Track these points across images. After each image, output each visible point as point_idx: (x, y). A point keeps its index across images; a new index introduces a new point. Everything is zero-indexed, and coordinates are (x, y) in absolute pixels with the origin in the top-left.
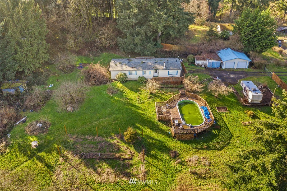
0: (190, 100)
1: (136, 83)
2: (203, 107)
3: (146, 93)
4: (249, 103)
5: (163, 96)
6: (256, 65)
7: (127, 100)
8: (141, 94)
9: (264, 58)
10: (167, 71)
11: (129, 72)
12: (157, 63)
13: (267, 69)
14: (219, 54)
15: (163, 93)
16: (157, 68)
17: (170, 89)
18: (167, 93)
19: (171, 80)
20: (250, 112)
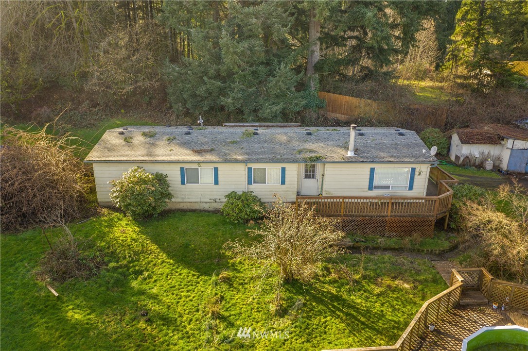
1: (215, 225)
3: (259, 277)
5: (357, 299)
7: (142, 325)
8: (231, 285)
10: (365, 169)
11: (182, 169)
12: (312, 137)
15: (357, 277)
16: (313, 155)
17: (387, 256)
18: (373, 280)
19: (388, 212)
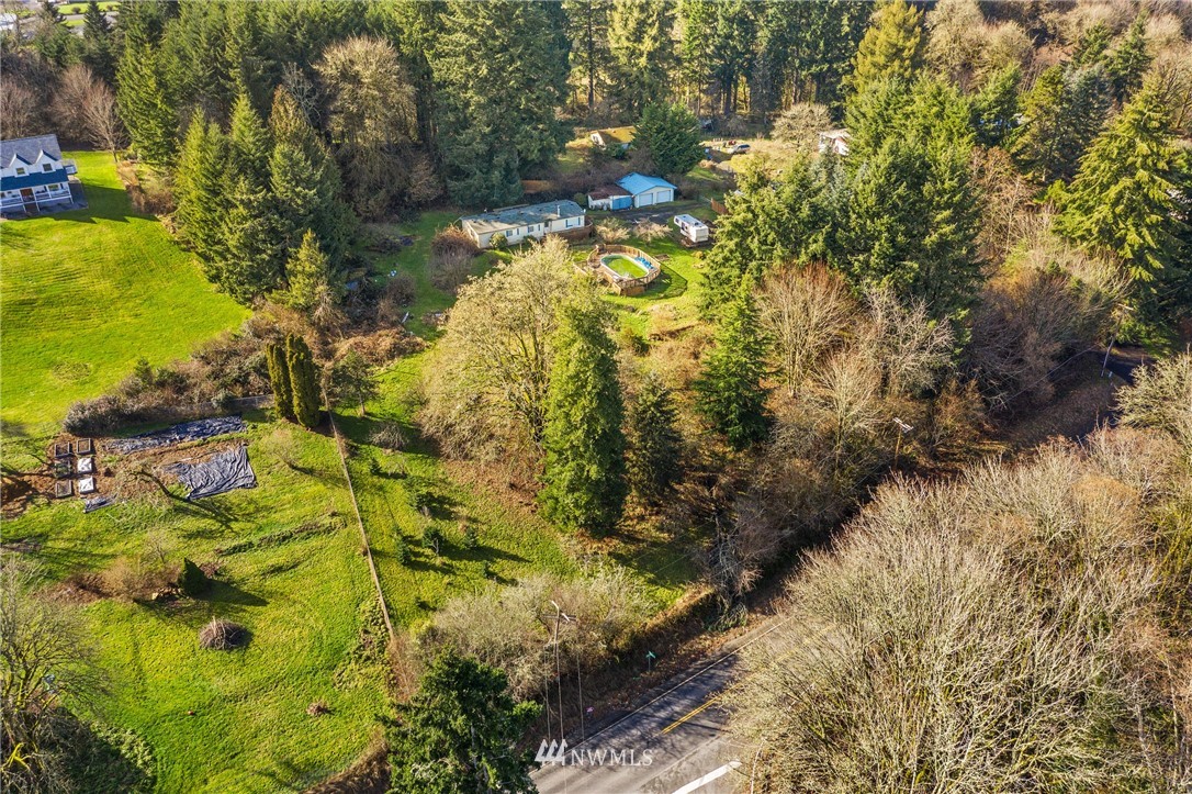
0: (613, 254)
2: (638, 258)
4: (693, 243)
6: (684, 194)
9: (692, 180)
10: (564, 220)
11: (507, 232)
12: (541, 212)
13: (702, 198)
14: (622, 186)
16: (547, 218)
20: (699, 253)
